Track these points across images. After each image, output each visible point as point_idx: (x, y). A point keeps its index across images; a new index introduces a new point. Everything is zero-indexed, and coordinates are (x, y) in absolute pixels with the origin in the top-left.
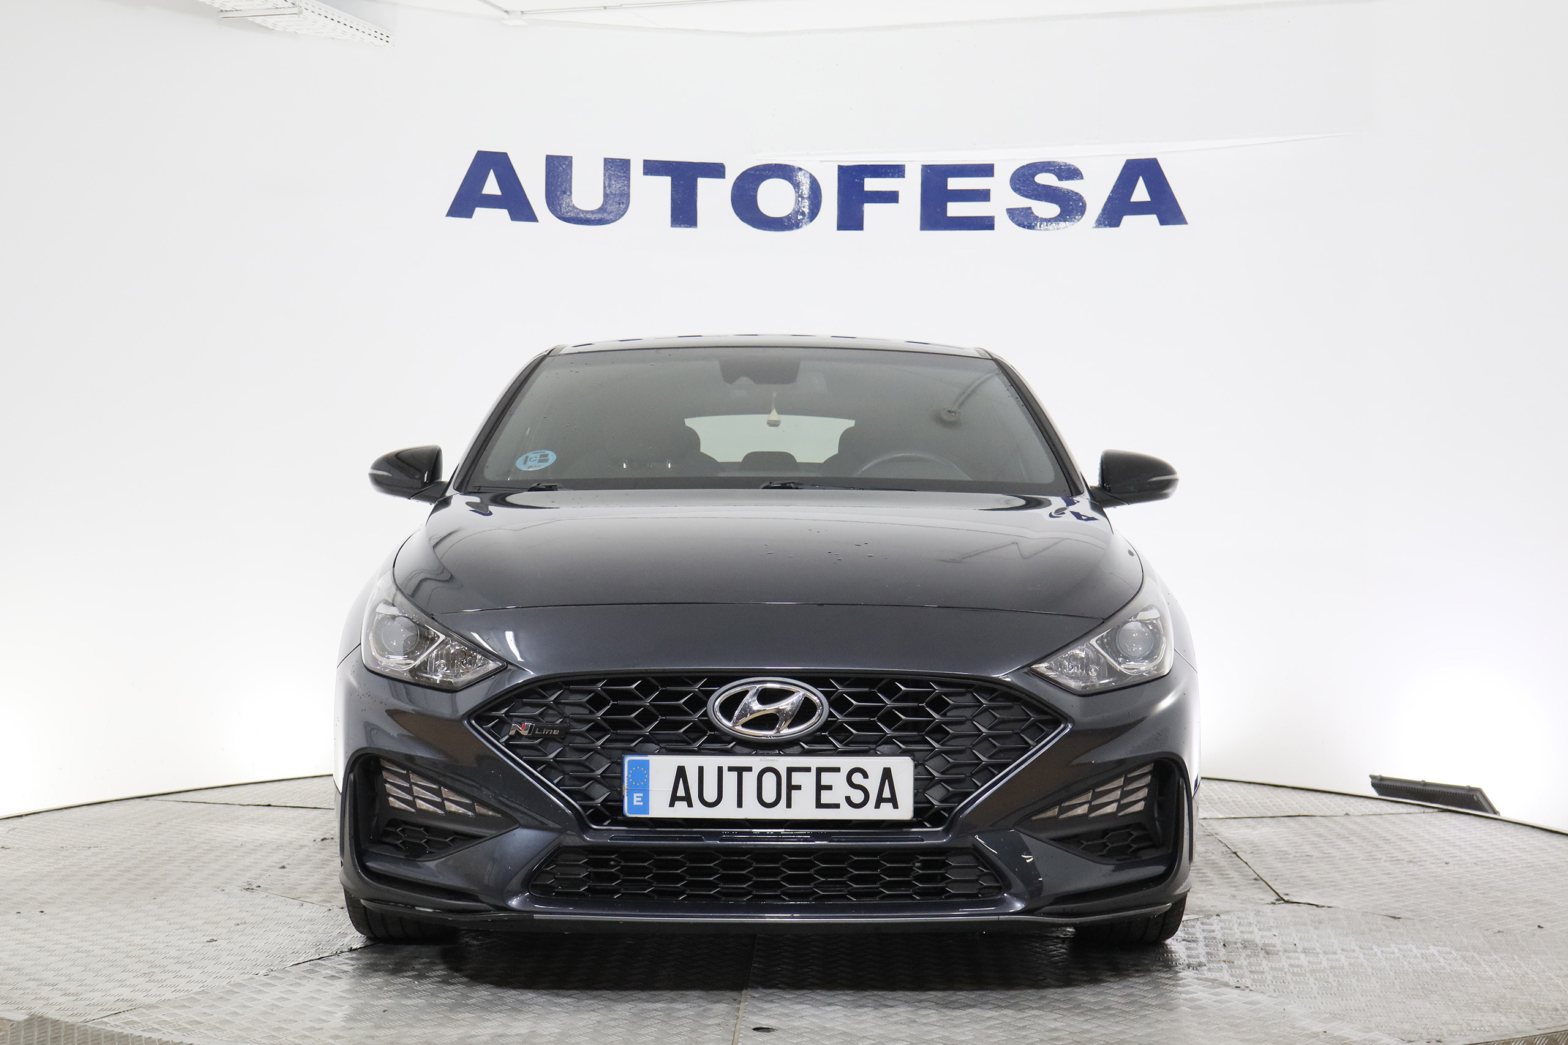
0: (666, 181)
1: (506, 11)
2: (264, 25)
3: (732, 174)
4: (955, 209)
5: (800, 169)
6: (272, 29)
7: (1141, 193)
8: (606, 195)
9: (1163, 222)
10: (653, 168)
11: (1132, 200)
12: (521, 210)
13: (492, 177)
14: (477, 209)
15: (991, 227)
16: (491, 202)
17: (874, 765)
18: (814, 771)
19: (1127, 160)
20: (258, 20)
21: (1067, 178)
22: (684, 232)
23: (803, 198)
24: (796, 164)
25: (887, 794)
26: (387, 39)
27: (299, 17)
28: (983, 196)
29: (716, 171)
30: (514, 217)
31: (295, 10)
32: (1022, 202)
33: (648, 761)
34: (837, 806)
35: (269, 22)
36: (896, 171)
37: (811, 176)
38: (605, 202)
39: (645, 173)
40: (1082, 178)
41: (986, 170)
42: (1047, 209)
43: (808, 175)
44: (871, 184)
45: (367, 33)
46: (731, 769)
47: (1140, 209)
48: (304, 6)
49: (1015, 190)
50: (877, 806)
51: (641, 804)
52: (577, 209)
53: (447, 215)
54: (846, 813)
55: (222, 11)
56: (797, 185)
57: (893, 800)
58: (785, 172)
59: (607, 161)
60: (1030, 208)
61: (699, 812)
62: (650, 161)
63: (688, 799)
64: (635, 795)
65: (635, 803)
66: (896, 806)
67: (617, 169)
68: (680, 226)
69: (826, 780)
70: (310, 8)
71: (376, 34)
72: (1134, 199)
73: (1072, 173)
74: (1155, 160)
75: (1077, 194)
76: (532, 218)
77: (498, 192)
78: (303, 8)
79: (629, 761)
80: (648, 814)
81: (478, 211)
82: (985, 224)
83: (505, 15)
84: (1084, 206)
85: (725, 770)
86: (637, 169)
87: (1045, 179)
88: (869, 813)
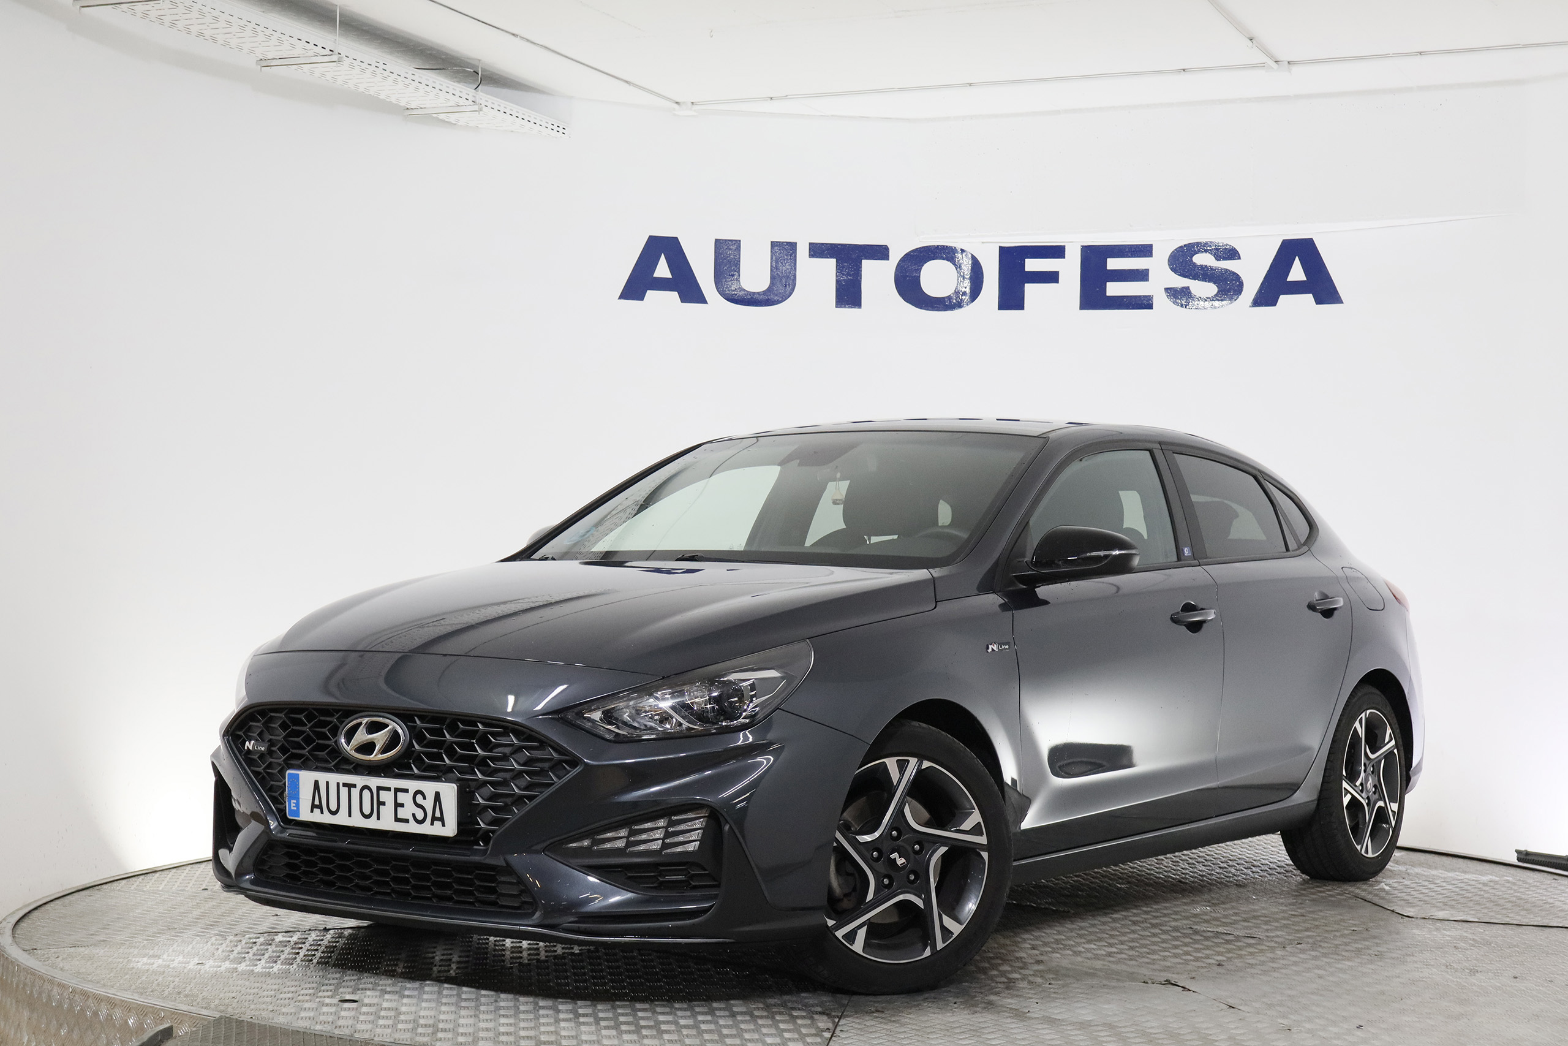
0: (832, 263)
1: (677, 103)
2: (446, 120)
3: (896, 255)
4: (1114, 289)
5: (963, 251)
6: (455, 124)
7: (1297, 273)
8: (772, 278)
9: (1319, 301)
10: (818, 250)
11: (1289, 279)
12: (690, 292)
13: (663, 261)
14: (648, 291)
15: (1150, 306)
16: (662, 285)
17: (430, 788)
18: (392, 790)
19: (1284, 240)
20: (441, 116)
21: (1225, 259)
22: (848, 312)
23: (964, 278)
24: (959, 247)
25: (438, 814)
26: (564, 131)
27: (479, 114)
28: (1141, 275)
29: (880, 252)
30: (684, 299)
31: (476, 108)
32: (1180, 282)
33: (298, 775)
34: (407, 821)
35: (452, 118)
36: (1057, 252)
37: (973, 257)
38: (772, 283)
39: (811, 256)
40: (1239, 258)
41: (1144, 251)
42: (1204, 289)
43: (970, 256)
44: (1032, 265)
45: (544, 126)
46: (345, 785)
47: (1297, 288)
48: (484, 103)
49: (1174, 270)
50: (432, 824)
51: (295, 808)
52: (744, 290)
53: (619, 298)
54: (412, 828)
55: (408, 109)
56: (958, 267)
57: (441, 819)
58: (946, 253)
59: (774, 244)
60: (1188, 288)
61: (326, 818)
62: (817, 244)
63: (320, 807)
64: (292, 801)
65: (292, 808)
66: (444, 825)
67: (784, 252)
68: (845, 307)
69: (401, 798)
70: (490, 105)
71: (552, 127)
72: (1290, 278)
73: (1232, 254)
74: (1311, 240)
75: (1234, 273)
76: (701, 299)
77: (669, 275)
78: (483, 105)
79: (288, 774)
80: (299, 817)
81: (650, 294)
82: (1144, 303)
83: (676, 106)
84: (1241, 285)
85: (341, 785)
86: (803, 252)
87: (1202, 259)
88: (426, 829)
